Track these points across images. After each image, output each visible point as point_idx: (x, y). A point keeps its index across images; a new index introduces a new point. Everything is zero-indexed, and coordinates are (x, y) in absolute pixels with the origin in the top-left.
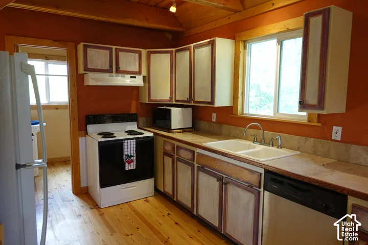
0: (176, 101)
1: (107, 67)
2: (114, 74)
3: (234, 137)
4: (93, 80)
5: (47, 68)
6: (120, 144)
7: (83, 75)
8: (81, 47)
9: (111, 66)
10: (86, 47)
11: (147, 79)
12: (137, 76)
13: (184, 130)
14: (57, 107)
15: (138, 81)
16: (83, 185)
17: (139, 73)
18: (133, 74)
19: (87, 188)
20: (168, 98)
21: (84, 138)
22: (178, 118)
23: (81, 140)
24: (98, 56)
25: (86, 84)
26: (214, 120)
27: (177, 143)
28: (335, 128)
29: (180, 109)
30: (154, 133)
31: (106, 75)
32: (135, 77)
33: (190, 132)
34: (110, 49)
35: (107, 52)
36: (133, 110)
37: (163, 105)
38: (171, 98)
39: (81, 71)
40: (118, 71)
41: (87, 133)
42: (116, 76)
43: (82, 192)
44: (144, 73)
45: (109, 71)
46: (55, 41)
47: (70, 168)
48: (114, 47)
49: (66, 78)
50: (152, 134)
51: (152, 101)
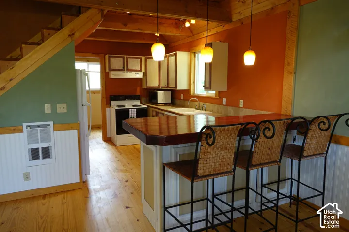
0: (162, 87)
1: (121, 68)
2: (125, 72)
3: (188, 107)
4: (114, 75)
5: (88, 67)
6: (127, 111)
7: (108, 72)
8: (107, 56)
9: (124, 67)
10: (109, 57)
11: (144, 74)
12: (139, 73)
13: (166, 104)
14: (94, 92)
15: (139, 75)
16: (108, 136)
17: (140, 70)
18: (137, 71)
19: (110, 138)
20: (157, 86)
21: (109, 109)
22: (161, 97)
23: (108, 110)
24: (116, 62)
25: (110, 77)
26: (182, 98)
27: (158, 110)
28: (223, 99)
29: (163, 92)
30: (148, 106)
31: (121, 72)
32: (138, 73)
33: (169, 105)
34: (123, 58)
35: (122, 59)
36: (138, 93)
37: (154, 90)
38: (159, 85)
39: (107, 70)
40: (128, 70)
41: (110, 106)
42: (127, 73)
43: (108, 140)
44: (143, 70)
45: (123, 70)
46: (93, 53)
47: (101, 130)
48: (125, 56)
49: (99, 73)
50: (147, 107)
51: (148, 87)
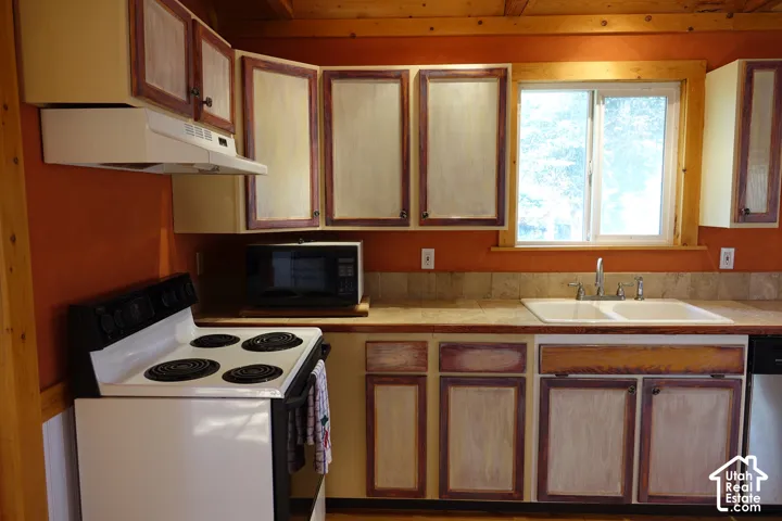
2: (192, 123)
9: (191, 90)
12: (228, 139)
18: (223, 132)
26: (429, 264)
28: (724, 250)
32: (225, 144)
34: (186, 21)
35: (182, 29)
40: (203, 113)
42: (197, 134)
45: (188, 108)
50: (318, 332)
51: (258, 225)
